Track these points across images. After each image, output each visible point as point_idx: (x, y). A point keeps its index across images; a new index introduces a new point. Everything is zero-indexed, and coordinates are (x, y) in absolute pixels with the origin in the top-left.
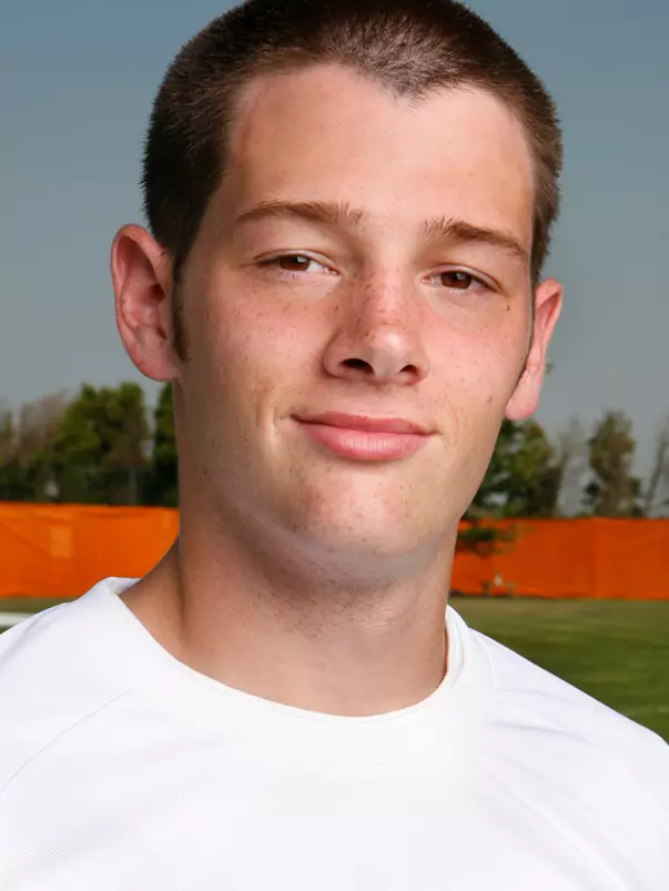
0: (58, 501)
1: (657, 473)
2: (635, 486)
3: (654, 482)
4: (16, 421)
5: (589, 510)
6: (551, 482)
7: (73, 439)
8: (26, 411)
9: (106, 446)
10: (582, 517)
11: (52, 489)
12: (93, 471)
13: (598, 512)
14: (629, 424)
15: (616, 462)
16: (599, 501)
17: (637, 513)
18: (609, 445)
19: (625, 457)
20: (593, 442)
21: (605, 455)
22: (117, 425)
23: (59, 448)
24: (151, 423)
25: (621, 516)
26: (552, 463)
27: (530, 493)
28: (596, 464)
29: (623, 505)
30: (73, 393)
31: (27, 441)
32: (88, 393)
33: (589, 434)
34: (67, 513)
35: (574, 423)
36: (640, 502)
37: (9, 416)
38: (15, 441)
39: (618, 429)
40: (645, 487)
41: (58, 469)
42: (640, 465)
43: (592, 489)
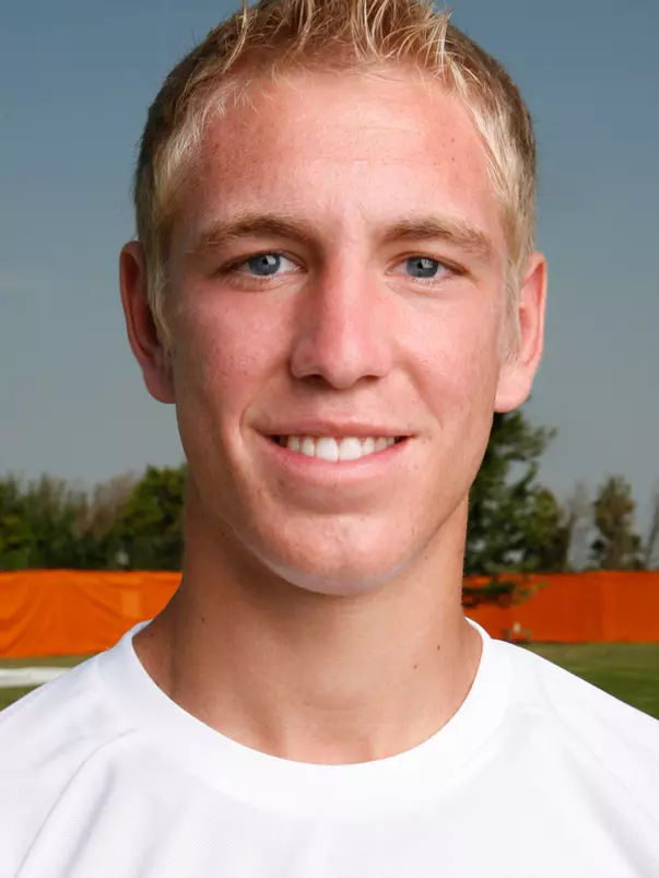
0: (128, 569)
1: (655, 530)
2: (636, 541)
3: (652, 538)
4: (90, 500)
5: (596, 564)
6: (561, 540)
7: (139, 514)
8: (99, 490)
9: (168, 520)
10: (589, 570)
11: (123, 558)
12: (158, 541)
13: (604, 565)
14: (628, 488)
15: (618, 521)
16: (604, 556)
17: (638, 566)
18: (612, 507)
19: (627, 517)
20: (598, 504)
21: (609, 517)
22: (176, 500)
23: (128, 521)
25: (623, 569)
26: (562, 524)
27: (542, 551)
28: (600, 523)
29: (626, 559)
30: (139, 474)
31: (101, 516)
32: (153, 473)
33: (593, 496)
34: (135, 578)
35: (580, 487)
36: (641, 556)
37: (83, 496)
38: (90, 517)
39: (619, 492)
40: (644, 542)
41: (128, 541)
42: (639, 524)
43: (598, 546)
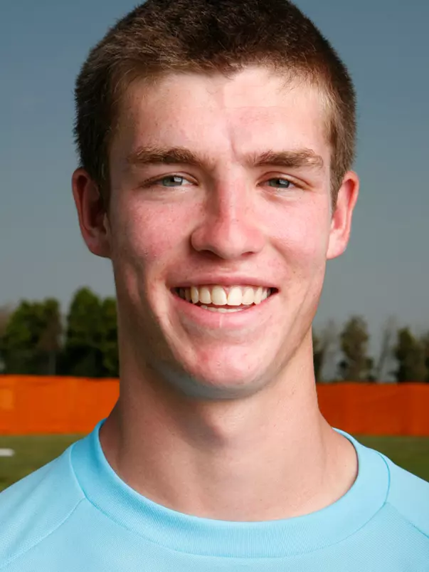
0: (6, 373)
1: (384, 355)
2: (369, 363)
3: (382, 361)
5: (339, 378)
7: (13, 334)
9: (35, 339)
10: (334, 382)
13: (347, 379)
14: (365, 324)
15: (357, 347)
16: (347, 372)
17: (371, 380)
18: (353, 338)
19: (363, 345)
20: (343, 335)
21: (351, 344)
22: (43, 325)
23: (5, 340)
24: (64, 323)
25: (361, 381)
26: (317, 348)
28: (345, 349)
29: (363, 374)
30: (14, 306)
32: (25, 306)
33: (340, 328)
35: (331, 323)
36: (373, 373)
39: (358, 327)
40: (376, 363)
41: (4, 353)
42: (373, 349)
43: (343, 365)
